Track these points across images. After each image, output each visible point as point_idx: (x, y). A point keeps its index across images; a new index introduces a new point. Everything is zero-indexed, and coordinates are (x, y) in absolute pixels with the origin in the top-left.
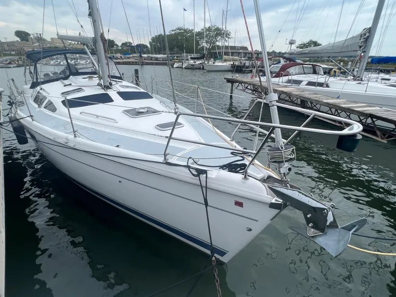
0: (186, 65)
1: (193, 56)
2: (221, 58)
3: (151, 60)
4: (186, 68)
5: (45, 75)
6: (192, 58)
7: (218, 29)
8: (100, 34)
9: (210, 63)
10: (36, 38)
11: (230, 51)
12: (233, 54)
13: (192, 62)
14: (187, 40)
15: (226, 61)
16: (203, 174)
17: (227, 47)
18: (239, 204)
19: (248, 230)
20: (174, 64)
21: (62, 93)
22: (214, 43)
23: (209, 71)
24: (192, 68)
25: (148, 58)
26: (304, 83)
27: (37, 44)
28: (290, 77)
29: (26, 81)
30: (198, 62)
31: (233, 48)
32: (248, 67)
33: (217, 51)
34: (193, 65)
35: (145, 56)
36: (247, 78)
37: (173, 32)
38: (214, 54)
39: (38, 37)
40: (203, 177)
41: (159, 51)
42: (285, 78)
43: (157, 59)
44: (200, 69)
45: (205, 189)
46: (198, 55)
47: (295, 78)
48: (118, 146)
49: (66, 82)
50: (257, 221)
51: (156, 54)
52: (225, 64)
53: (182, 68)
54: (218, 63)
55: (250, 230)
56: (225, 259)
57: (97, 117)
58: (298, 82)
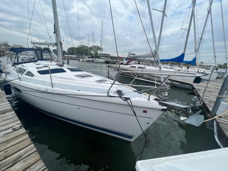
0: (86, 60)
1: (88, 56)
2: (101, 58)
3: (69, 57)
4: (85, 61)
5: (22, 60)
6: (88, 57)
7: (98, 47)
8: (60, 41)
9: (96, 60)
10: (3, 44)
11: (104, 56)
12: (105, 57)
13: (88, 59)
14: (85, 50)
15: (102, 59)
16: (128, 100)
17: (102, 54)
18: (145, 112)
19: (147, 124)
20: (80, 59)
21: (37, 68)
22: (97, 52)
23: (96, 63)
24: (88, 61)
25: (67, 56)
26: (137, 67)
27: (4, 47)
28: (132, 65)
29: (8, 63)
30: (91, 59)
31: (105, 54)
32: (111, 62)
33: (99, 55)
34: (89, 60)
35: (66, 55)
36: (114, 65)
37: (79, 47)
38: (97, 56)
39: (5, 44)
40: (129, 101)
41: (72, 54)
42: (130, 66)
43: (71, 57)
44: (92, 62)
45: (131, 106)
46: (90, 56)
47: (133, 65)
48: (79, 91)
49: (37, 63)
50: (152, 118)
51: (71, 55)
52: (102, 60)
53: (84, 61)
54: (99, 60)
55: (148, 123)
56: (132, 140)
57: (62, 78)
58: (135, 67)
